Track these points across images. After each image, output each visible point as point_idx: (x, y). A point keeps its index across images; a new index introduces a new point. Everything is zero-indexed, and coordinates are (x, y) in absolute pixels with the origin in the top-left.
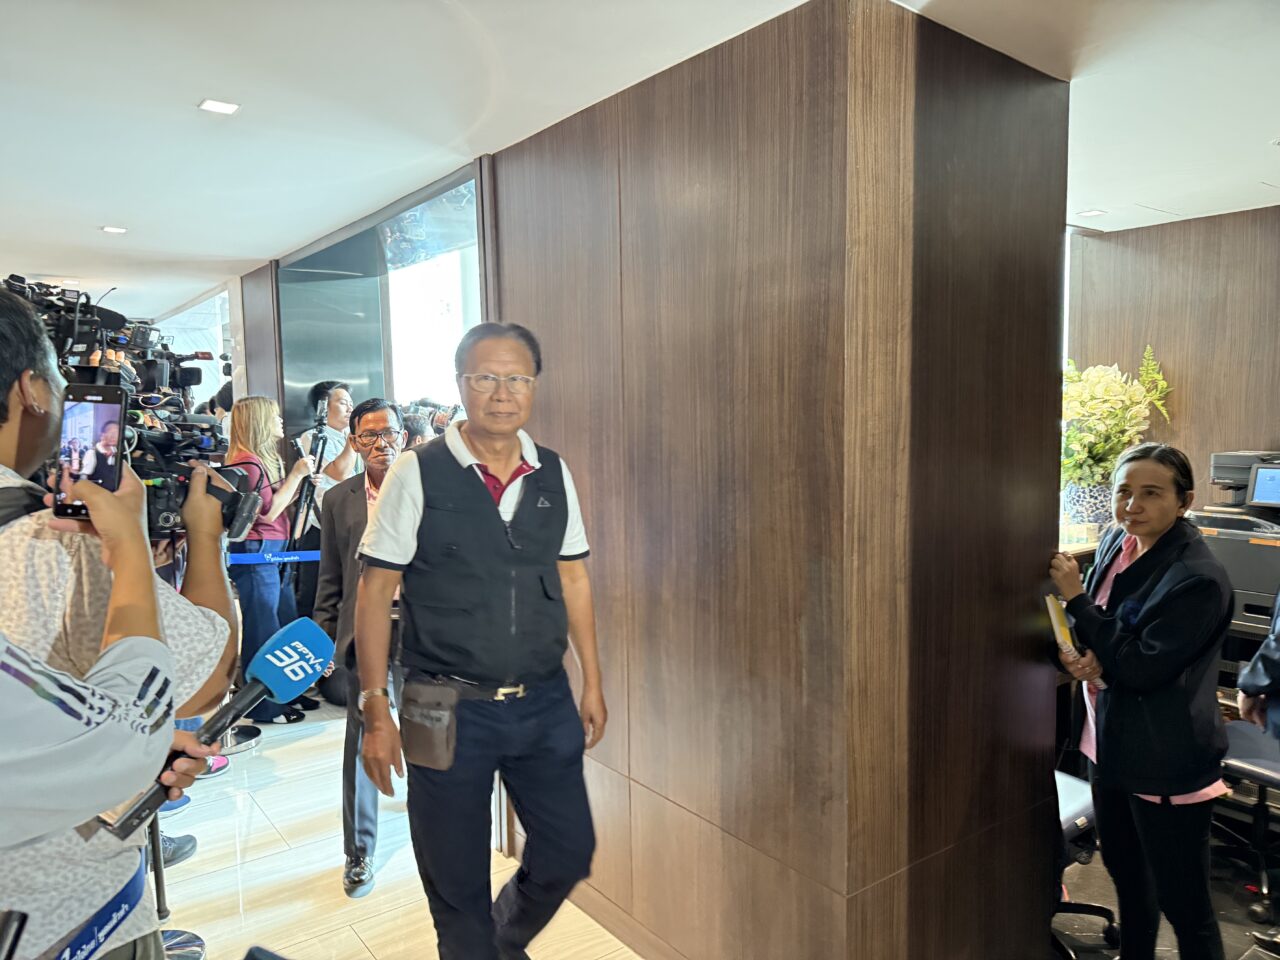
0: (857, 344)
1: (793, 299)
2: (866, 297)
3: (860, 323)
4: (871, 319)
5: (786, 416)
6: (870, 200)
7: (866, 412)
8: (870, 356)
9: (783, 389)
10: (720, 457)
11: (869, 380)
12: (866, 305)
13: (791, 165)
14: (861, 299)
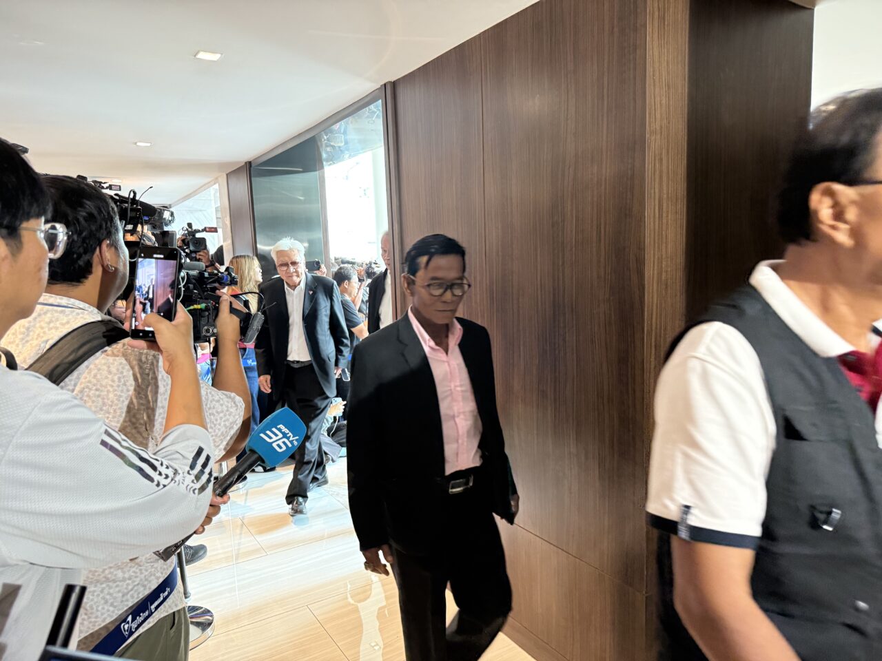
0: (655, 205)
1: (608, 174)
2: (661, 172)
3: (657, 191)
4: (665, 188)
5: (602, 260)
6: (664, 102)
7: (662, 256)
8: (664, 215)
9: (600, 240)
10: (554, 289)
11: (664, 232)
12: (661, 177)
13: (606, 79)
14: (658, 172)
